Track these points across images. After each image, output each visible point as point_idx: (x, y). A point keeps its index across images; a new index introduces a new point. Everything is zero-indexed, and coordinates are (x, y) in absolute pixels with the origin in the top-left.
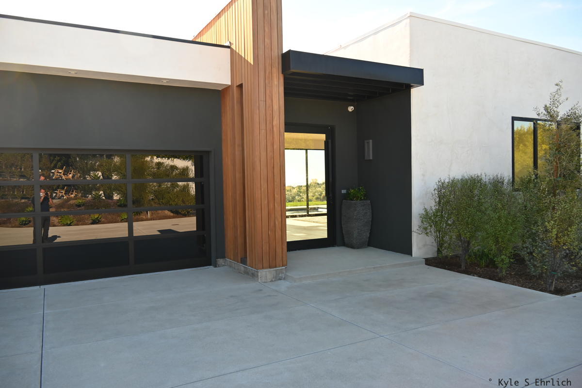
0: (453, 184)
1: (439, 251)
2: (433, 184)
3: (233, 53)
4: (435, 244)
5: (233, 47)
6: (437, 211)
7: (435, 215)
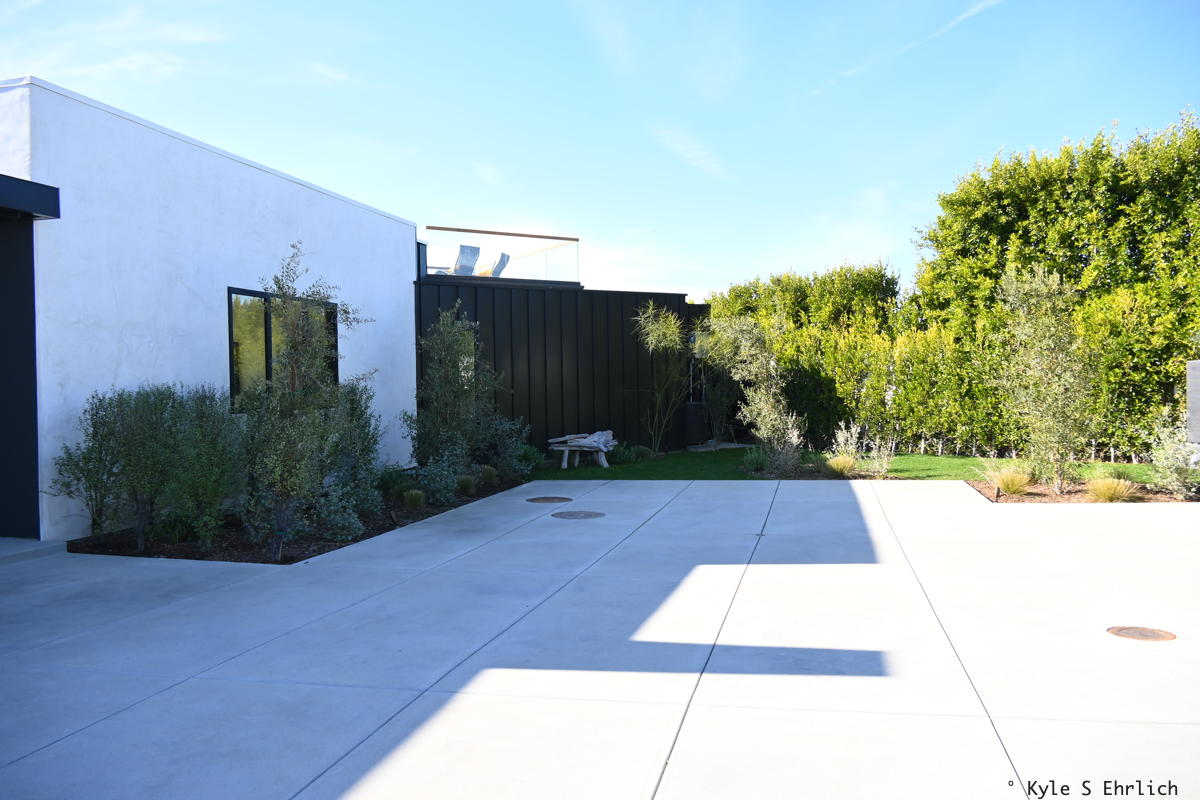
0: (121, 400)
1: (95, 524)
2: (81, 401)
4: (87, 513)
6: (90, 450)
7: (87, 458)
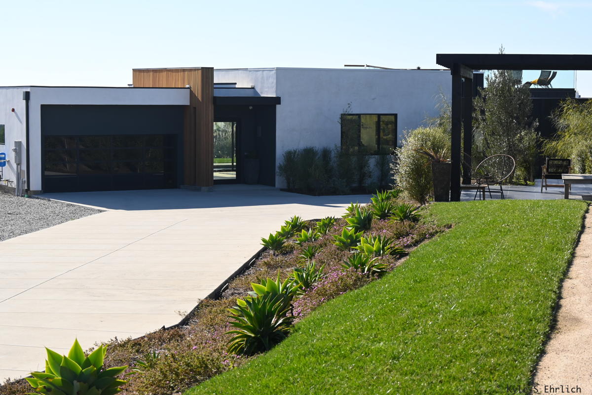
0: (296, 152)
3: (191, 92)
5: (192, 89)
